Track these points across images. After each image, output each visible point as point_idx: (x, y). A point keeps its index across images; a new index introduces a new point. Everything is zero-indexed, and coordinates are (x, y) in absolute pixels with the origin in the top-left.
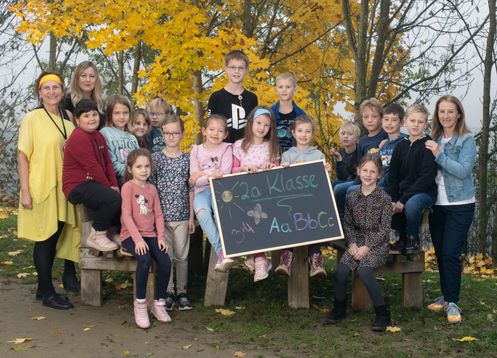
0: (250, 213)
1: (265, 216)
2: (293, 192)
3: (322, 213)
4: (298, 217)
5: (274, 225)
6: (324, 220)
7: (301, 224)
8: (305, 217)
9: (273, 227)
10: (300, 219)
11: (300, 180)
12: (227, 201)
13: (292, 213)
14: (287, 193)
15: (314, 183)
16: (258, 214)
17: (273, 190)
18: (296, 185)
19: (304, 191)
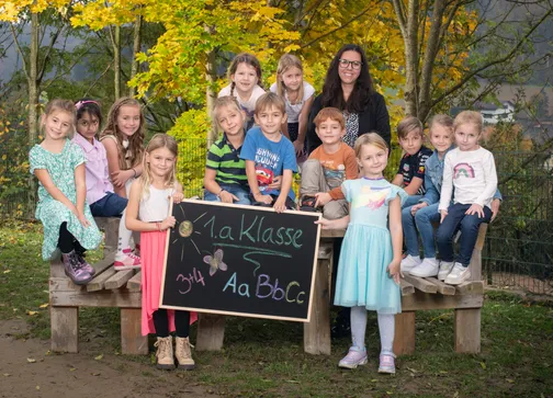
0: (207, 259)
1: (224, 267)
2: (269, 246)
3: (293, 283)
4: (264, 279)
5: (232, 282)
6: (294, 292)
7: (265, 290)
8: (272, 282)
9: (229, 284)
10: (265, 284)
11: (283, 232)
12: (183, 235)
13: (259, 272)
14: (261, 245)
15: (298, 242)
16: (216, 262)
17: (245, 236)
18: (275, 238)
19: (283, 248)
